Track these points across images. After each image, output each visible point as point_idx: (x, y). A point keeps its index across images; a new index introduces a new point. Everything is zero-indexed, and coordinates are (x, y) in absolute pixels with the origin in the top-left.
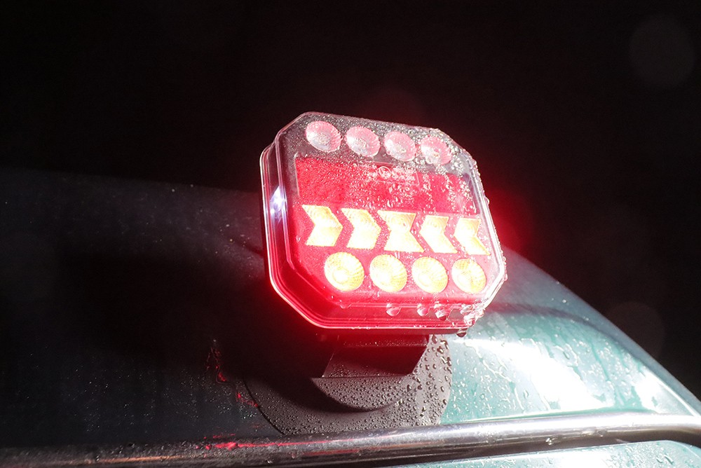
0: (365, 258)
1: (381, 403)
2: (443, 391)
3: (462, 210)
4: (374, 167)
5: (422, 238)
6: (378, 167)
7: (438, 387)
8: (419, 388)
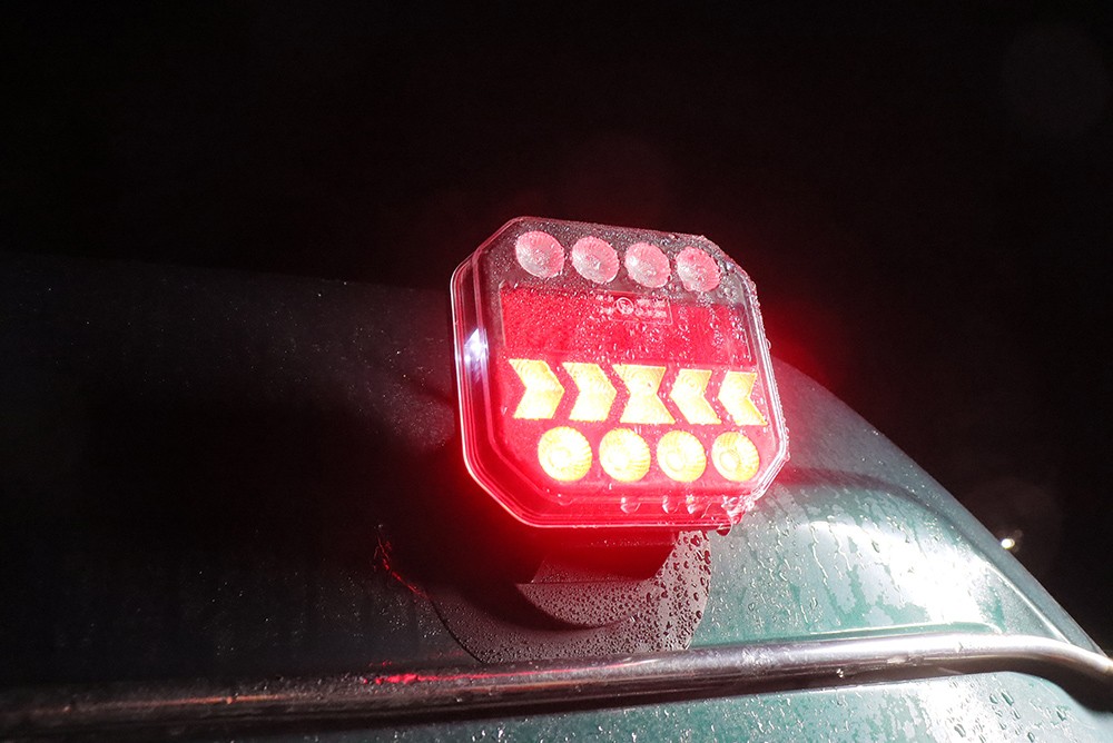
0: (595, 433)
1: (611, 618)
2: (697, 599)
3: (732, 361)
4: (611, 299)
5: (673, 403)
6: (616, 298)
7: (691, 594)
8: (664, 595)
